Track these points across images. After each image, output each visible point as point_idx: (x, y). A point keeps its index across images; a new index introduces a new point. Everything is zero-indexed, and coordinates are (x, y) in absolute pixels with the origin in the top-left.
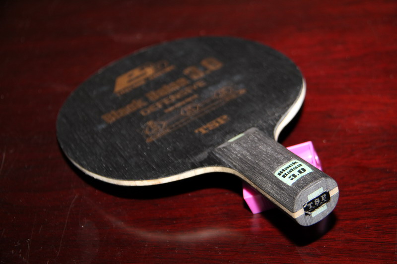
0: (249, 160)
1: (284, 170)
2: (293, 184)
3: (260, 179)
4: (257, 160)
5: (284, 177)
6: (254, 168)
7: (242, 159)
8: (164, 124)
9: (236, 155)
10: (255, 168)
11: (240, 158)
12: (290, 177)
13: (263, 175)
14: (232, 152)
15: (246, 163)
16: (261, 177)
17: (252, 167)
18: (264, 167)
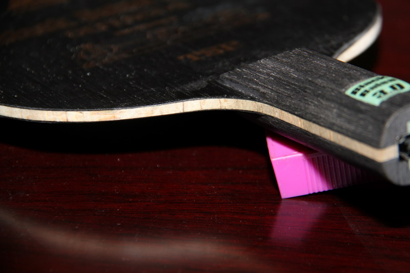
0: (294, 78)
1: (362, 86)
2: (382, 103)
3: (315, 105)
4: (311, 77)
5: (363, 95)
6: (304, 89)
7: (280, 79)
8: (115, 48)
9: (268, 74)
10: (306, 88)
11: (275, 78)
12: (374, 94)
13: (323, 97)
14: (260, 72)
15: (289, 84)
16: (318, 101)
17: (300, 87)
18: (325, 84)
